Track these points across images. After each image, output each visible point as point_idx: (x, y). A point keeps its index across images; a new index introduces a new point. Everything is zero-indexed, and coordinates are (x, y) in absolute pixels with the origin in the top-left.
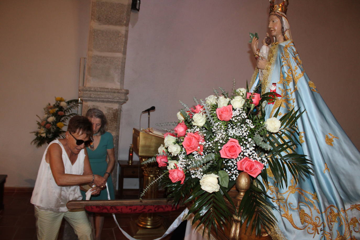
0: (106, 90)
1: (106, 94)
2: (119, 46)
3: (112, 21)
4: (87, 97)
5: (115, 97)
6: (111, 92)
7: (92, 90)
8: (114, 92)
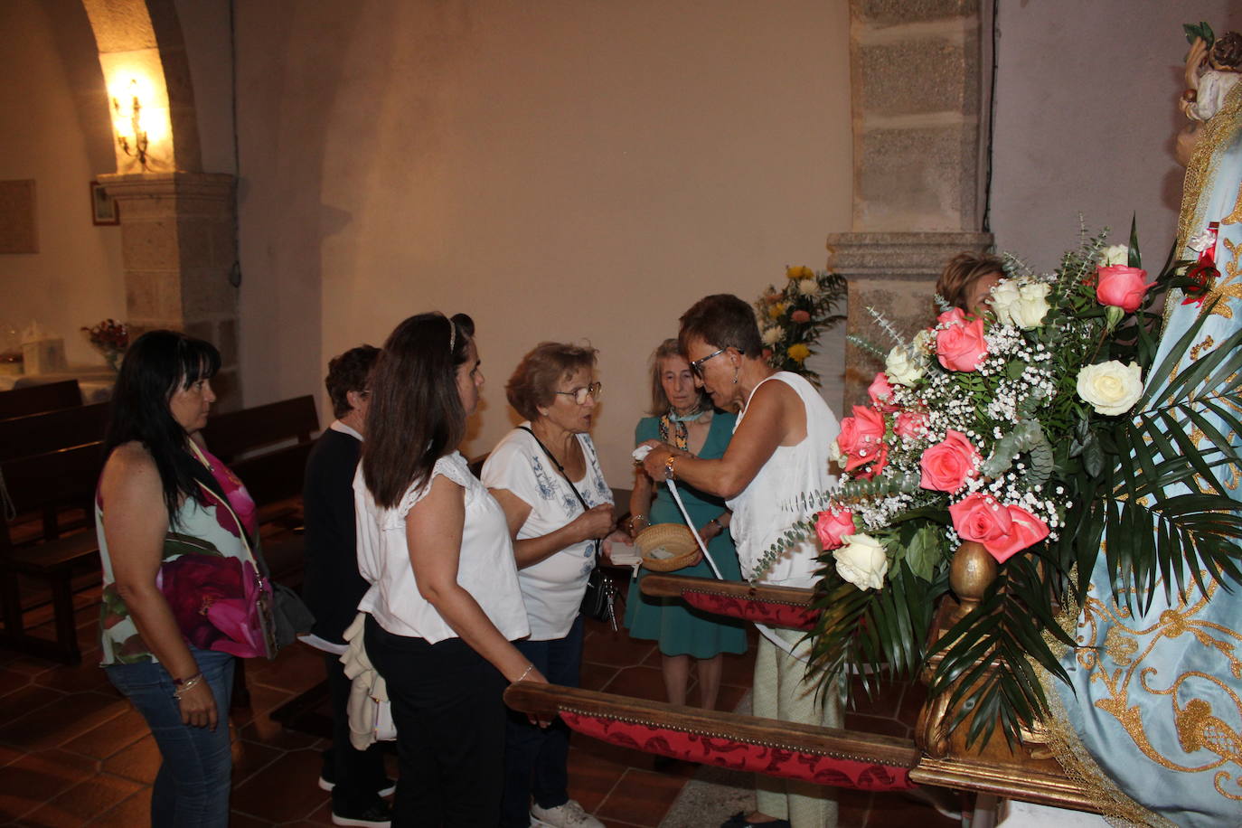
0: (910, 240)
1: (913, 254)
2: (949, 89)
3: (916, 10)
4: (851, 267)
5: (941, 262)
6: (928, 245)
7: (868, 241)
8: (939, 245)
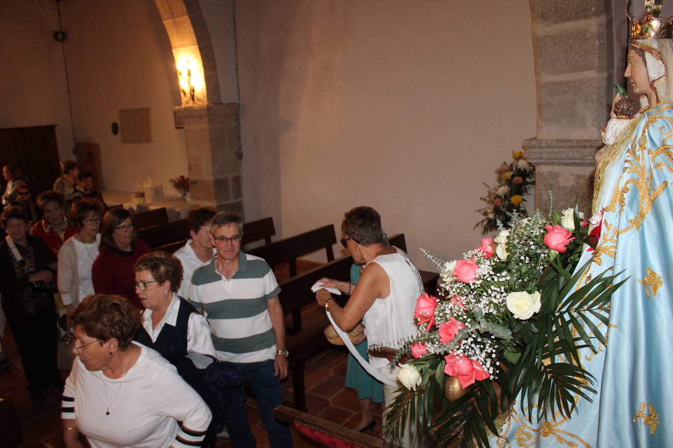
0: (568, 144)
1: (569, 152)
2: (589, 58)
4: (535, 159)
5: (585, 156)
6: (578, 147)
7: (544, 145)
8: (584, 147)
